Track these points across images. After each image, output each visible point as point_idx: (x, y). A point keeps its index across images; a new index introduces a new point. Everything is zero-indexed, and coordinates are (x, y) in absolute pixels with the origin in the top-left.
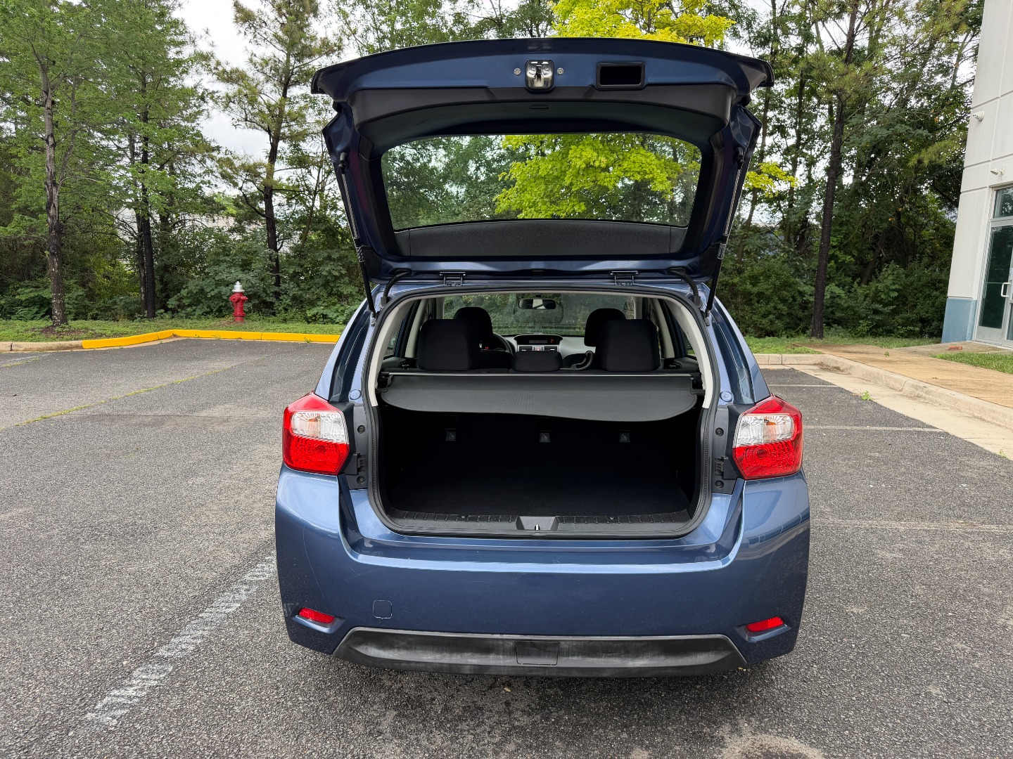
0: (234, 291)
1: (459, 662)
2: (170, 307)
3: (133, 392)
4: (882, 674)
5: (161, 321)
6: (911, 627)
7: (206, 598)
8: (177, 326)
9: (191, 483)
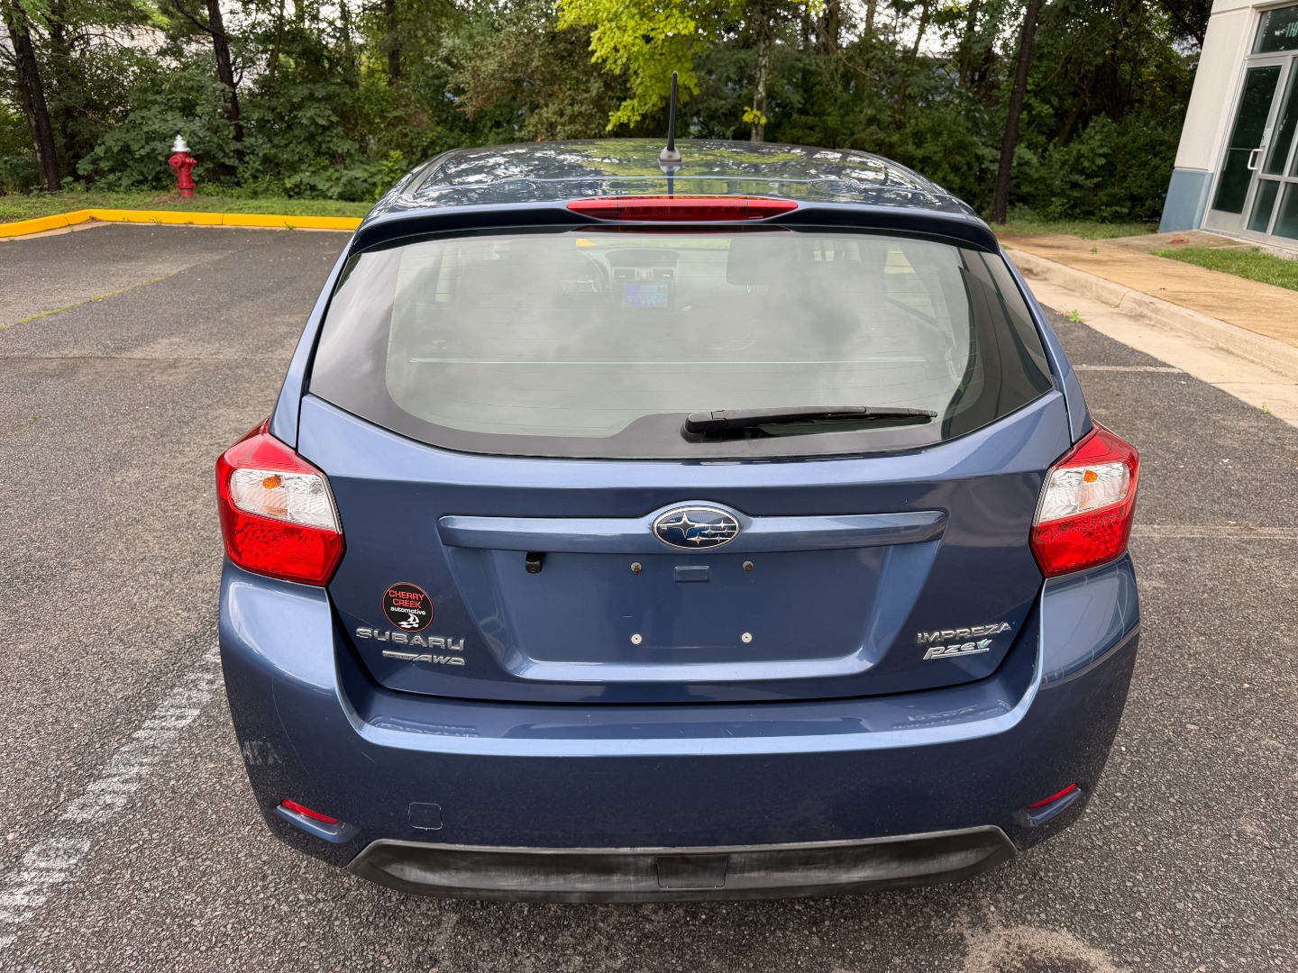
0: (174, 149)
1: (563, 888)
2: (81, 172)
3: (29, 317)
4: (1171, 799)
5: (71, 195)
6: (1198, 711)
7: (144, 700)
8: (94, 204)
9: (119, 479)
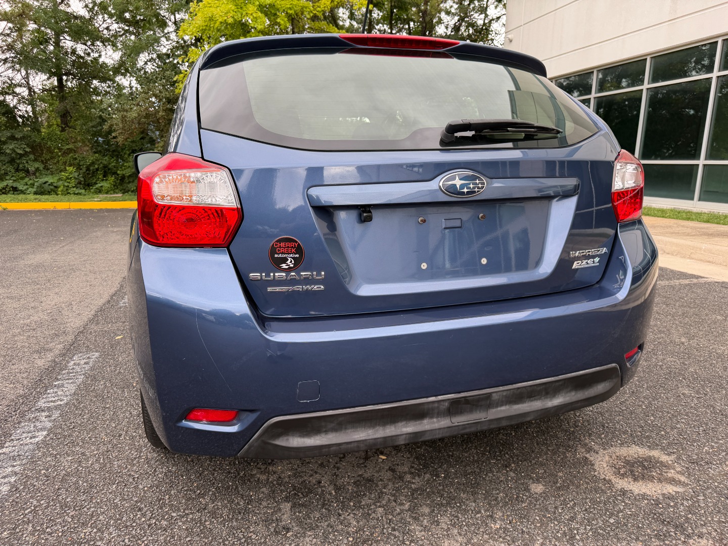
1: (394, 433)
